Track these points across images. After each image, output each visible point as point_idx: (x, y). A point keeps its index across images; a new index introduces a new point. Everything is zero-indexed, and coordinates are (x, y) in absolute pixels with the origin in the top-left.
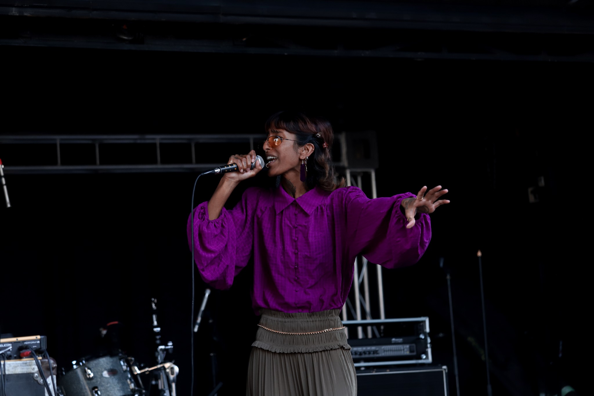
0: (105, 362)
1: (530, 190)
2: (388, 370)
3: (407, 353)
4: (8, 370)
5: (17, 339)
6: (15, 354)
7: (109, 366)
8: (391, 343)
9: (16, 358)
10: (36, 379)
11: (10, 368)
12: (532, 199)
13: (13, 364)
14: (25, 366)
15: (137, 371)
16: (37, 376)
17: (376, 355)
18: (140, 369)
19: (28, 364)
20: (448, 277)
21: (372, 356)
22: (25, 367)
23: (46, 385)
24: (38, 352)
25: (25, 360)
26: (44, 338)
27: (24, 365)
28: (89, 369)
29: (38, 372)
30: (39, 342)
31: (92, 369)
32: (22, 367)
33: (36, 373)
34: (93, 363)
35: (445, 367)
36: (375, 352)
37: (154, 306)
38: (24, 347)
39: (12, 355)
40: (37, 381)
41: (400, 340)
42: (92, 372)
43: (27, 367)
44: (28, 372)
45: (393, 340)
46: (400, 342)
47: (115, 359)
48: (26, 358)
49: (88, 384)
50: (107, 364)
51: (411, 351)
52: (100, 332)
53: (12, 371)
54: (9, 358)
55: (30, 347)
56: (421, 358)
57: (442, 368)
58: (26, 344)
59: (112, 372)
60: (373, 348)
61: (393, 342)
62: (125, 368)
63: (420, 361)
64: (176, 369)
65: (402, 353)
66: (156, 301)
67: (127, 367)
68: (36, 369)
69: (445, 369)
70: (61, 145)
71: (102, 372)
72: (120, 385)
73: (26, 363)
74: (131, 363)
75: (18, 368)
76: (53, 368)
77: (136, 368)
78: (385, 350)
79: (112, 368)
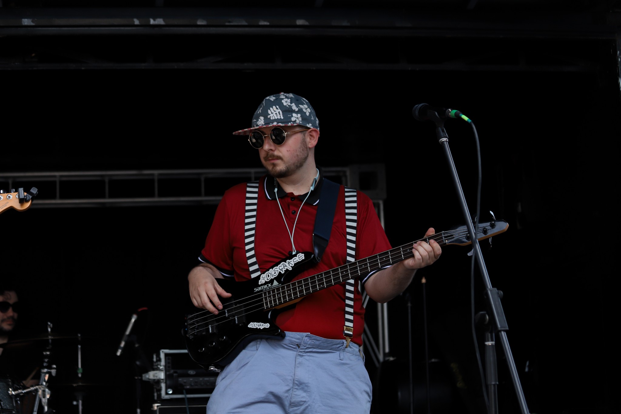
64: (48, 393)
66: (51, 325)
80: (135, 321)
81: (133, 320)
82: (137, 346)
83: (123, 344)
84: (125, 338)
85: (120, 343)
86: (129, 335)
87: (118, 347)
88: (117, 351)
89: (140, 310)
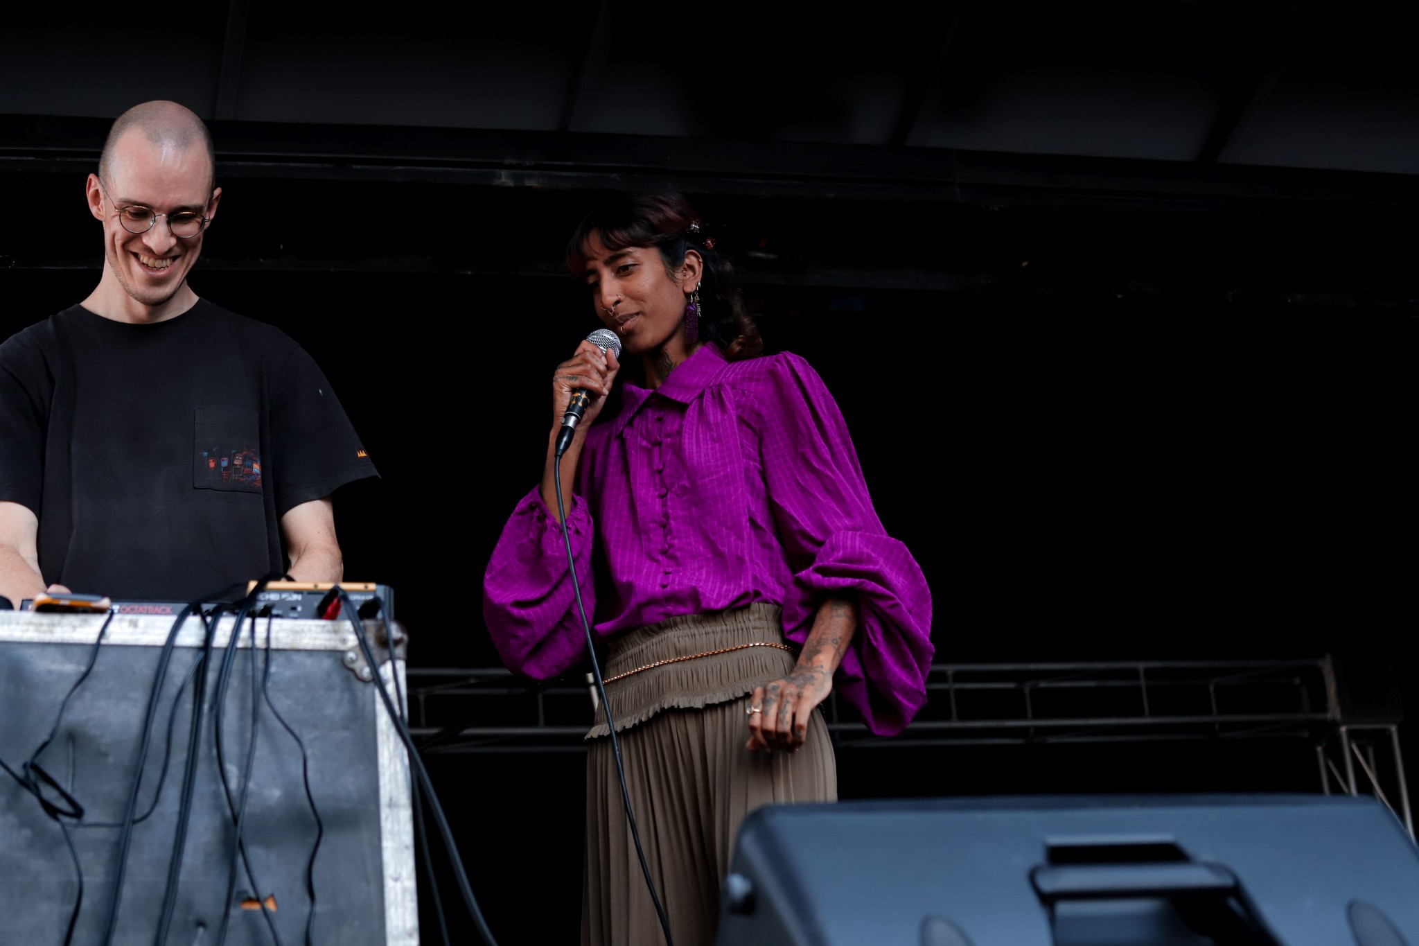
4: (277, 638)
10: (351, 666)
11: (282, 635)
13: (288, 624)
14: (322, 632)
16: (351, 658)
19: (329, 628)
22: (322, 636)
23: (378, 682)
26: (386, 589)
27: (319, 630)
29: (358, 650)
32: (315, 636)
33: (351, 650)
40: (353, 670)
43: (331, 636)
44: (331, 647)
53: (287, 643)
68: (353, 641)
73: (324, 626)
75: (303, 635)
76: (397, 642)
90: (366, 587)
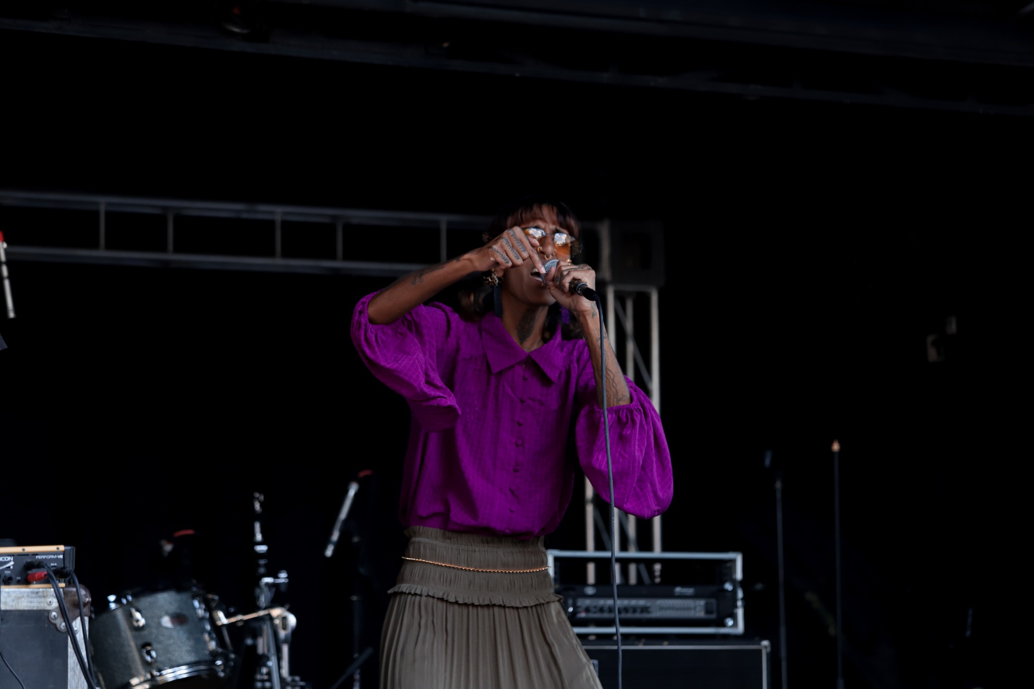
0: (166, 600)
1: (930, 339)
2: (666, 643)
3: (701, 614)
4: (5, 603)
5: (23, 550)
6: (18, 576)
7: (173, 608)
8: (672, 596)
9: (19, 583)
10: (53, 622)
11: (9, 600)
12: (932, 354)
13: (14, 592)
14: (36, 597)
15: (222, 619)
16: (55, 616)
17: (645, 616)
18: (228, 616)
19: (40, 594)
20: (778, 485)
21: (638, 615)
22: (35, 600)
23: (71, 632)
24: (60, 573)
25: (35, 587)
26: (70, 549)
27: (34, 595)
28: (138, 610)
29: (58, 610)
30: (61, 557)
31: (144, 612)
32: (30, 599)
33: (54, 610)
34: (145, 601)
35: (765, 643)
36: (645, 609)
37: (257, 506)
38: (36, 563)
39: (13, 576)
40: (55, 625)
41: (690, 591)
42: (143, 616)
43: (39, 600)
44: (40, 608)
45: (678, 590)
46: (688, 594)
47: (185, 596)
48: (36, 583)
49: (135, 638)
50: (171, 603)
51: (708, 611)
52: (160, 548)
53: (12, 606)
54: (8, 581)
55: (46, 565)
56: (723, 625)
57: (760, 644)
58: (38, 559)
59: (179, 619)
60: (642, 602)
61: (677, 594)
62: (201, 612)
63: (722, 631)
64: (292, 620)
65: (691, 614)
66: (262, 498)
67: (205, 610)
68: (55, 604)
69: (766, 647)
70: (108, 214)
71: (161, 617)
72: (192, 642)
73: (37, 593)
74: (214, 605)
75: (23, 599)
76: (85, 604)
77: (221, 614)
78: (661, 607)
79: (178, 611)
80: (356, 495)
81: (352, 492)
82: (356, 539)
83: (335, 536)
84: (338, 525)
85: (330, 533)
86: (346, 521)
87: (326, 541)
88: (324, 548)
89: (362, 474)
90: (58, 549)
